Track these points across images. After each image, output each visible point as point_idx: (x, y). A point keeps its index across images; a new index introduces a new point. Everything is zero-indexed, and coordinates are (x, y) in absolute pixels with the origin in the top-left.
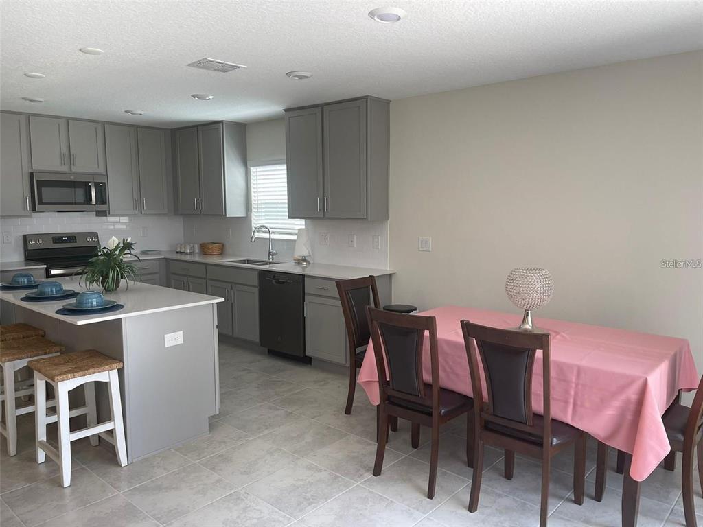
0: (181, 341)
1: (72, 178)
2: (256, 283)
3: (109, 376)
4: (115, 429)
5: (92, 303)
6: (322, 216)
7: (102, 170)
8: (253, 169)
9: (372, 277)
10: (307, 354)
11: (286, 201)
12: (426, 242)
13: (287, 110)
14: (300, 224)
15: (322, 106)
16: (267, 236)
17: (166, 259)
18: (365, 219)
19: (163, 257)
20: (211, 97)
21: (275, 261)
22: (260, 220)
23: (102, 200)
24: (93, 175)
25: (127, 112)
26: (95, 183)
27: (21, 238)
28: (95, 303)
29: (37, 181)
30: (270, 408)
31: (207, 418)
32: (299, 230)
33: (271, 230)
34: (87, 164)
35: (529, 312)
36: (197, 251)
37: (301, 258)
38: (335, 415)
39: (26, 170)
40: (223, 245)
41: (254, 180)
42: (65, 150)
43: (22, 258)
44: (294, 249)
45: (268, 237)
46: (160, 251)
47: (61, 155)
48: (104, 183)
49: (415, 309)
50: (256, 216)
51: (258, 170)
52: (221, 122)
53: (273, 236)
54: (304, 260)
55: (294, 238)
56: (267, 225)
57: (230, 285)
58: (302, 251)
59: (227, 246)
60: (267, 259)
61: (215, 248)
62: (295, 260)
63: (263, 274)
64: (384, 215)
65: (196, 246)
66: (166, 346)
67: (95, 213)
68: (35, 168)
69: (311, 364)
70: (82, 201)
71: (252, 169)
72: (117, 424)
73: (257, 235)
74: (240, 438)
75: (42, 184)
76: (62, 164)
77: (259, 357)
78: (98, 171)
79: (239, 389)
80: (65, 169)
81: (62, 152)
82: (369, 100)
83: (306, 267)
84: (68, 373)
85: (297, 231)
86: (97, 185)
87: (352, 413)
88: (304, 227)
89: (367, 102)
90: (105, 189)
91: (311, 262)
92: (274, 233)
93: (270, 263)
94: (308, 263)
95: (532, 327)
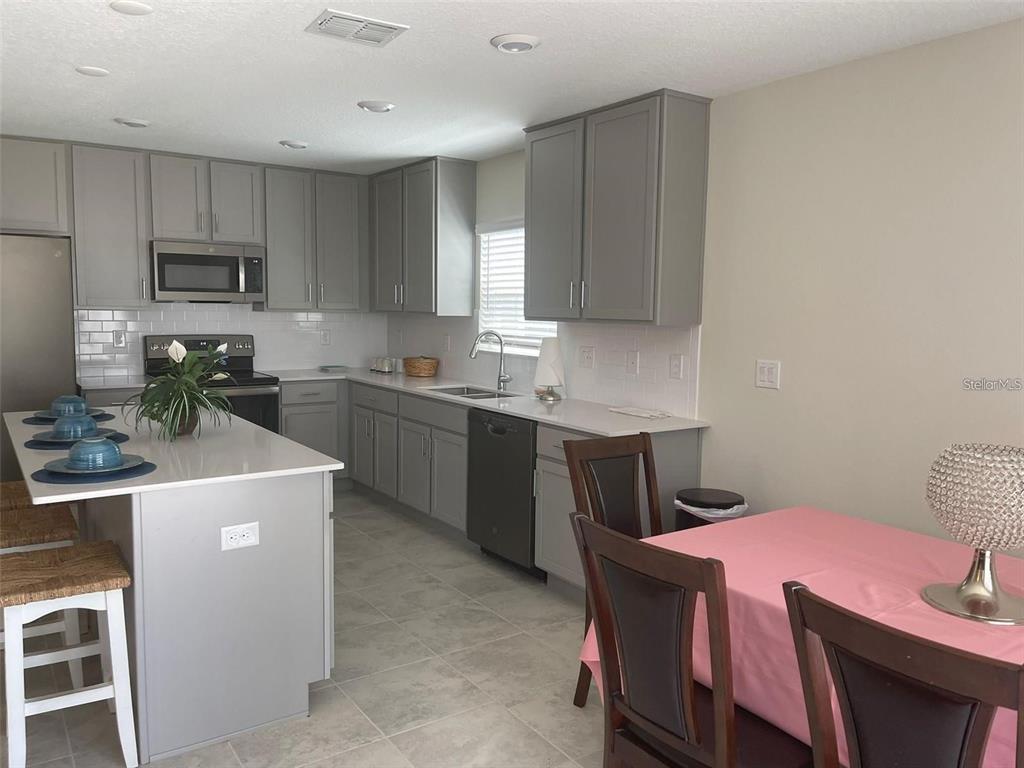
0: (253, 540)
1: (211, 251)
2: (464, 429)
3: (107, 601)
4: (114, 698)
5: (94, 461)
6: (578, 316)
7: (258, 239)
8: (484, 237)
9: (644, 437)
10: (538, 564)
11: (522, 291)
12: (770, 370)
13: (528, 130)
14: (549, 329)
15: (584, 117)
16: (496, 348)
17: (350, 382)
18: (650, 322)
19: (343, 377)
20: (390, 107)
21: (508, 392)
22: (492, 321)
23: (254, 285)
24: (244, 246)
25: (283, 143)
26: (245, 259)
27: (141, 341)
28: (100, 461)
29: (159, 254)
30: (439, 670)
31: (307, 687)
32: (545, 339)
33: (503, 339)
34: (236, 229)
35: (988, 553)
36: (401, 370)
37: (545, 389)
38: (554, 703)
39: (144, 237)
40: (438, 363)
41: (484, 255)
42: (203, 208)
43: (142, 371)
44: (533, 373)
45: (499, 351)
46: (347, 368)
47: (198, 216)
48: (260, 260)
49: (741, 502)
50: (486, 316)
51: (491, 238)
52: (434, 158)
53: (507, 350)
54: (551, 393)
55: (535, 353)
56: (500, 332)
57: (428, 429)
58: (548, 377)
59: (443, 363)
60: (494, 388)
61: (424, 366)
62: (537, 393)
63: (475, 414)
64: (691, 316)
65: (400, 362)
66: (224, 548)
67: (251, 305)
68: (157, 234)
69: (546, 582)
70: (226, 286)
71: (482, 236)
72: (117, 690)
73: (481, 347)
74: (359, 734)
75: (165, 259)
76: (199, 229)
77: (463, 557)
78: (251, 240)
79: (405, 621)
80: (203, 236)
81: (199, 211)
82: (666, 97)
83: (552, 405)
84: (21, 593)
85: (541, 341)
86: (248, 262)
87: (589, 704)
88: (555, 335)
89: (662, 102)
90: (261, 267)
91: (564, 397)
92: (509, 344)
93: (499, 396)
94: (558, 399)
95: (995, 593)
